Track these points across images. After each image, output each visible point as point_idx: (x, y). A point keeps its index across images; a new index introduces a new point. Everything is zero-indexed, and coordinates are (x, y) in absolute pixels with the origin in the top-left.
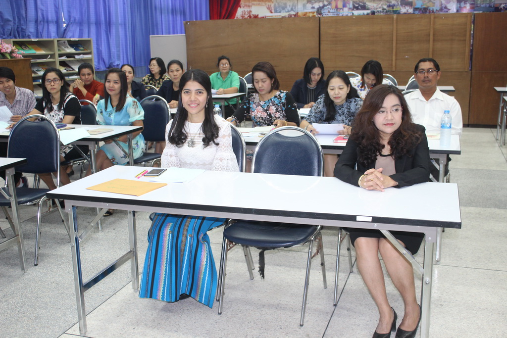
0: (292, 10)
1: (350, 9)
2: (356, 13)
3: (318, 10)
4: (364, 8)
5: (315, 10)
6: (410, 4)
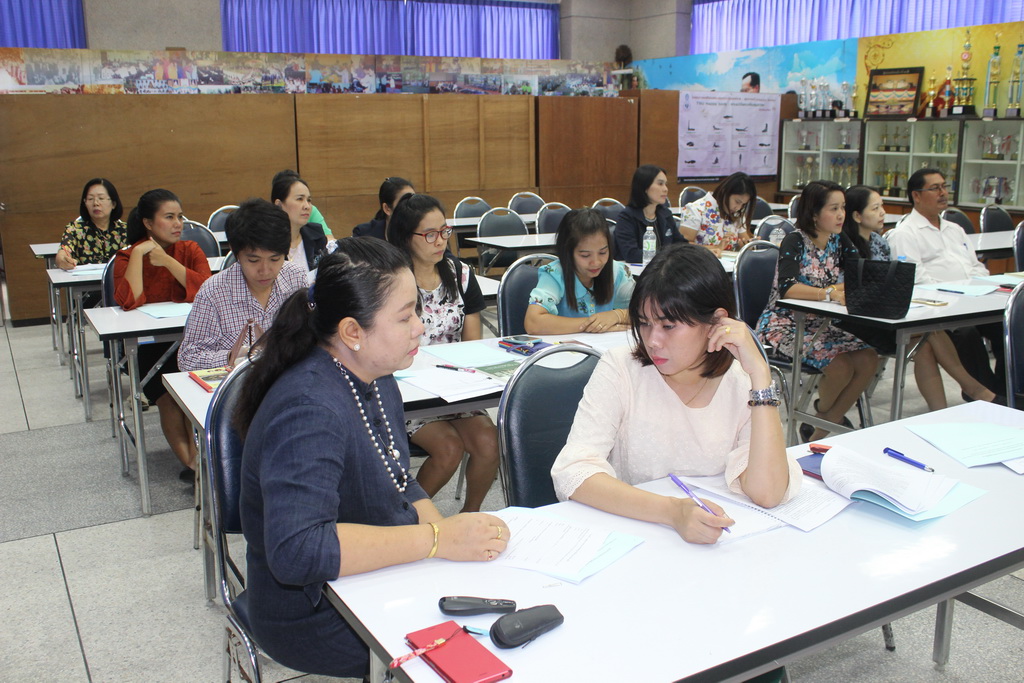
0: (70, 78)
1: (192, 81)
2: (205, 89)
3: (128, 82)
4: (219, 80)
5: (121, 82)
6: (302, 77)
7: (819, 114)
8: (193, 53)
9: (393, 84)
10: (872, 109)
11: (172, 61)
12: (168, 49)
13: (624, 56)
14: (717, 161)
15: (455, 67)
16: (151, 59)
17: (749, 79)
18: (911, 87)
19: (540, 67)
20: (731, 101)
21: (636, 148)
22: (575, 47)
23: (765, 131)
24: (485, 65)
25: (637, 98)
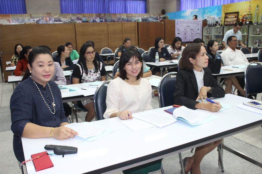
0: (22, 21)
1: (53, 21)
2: (56, 23)
3: (37, 22)
4: (60, 21)
5: (35, 22)
6: (80, 19)
7: (212, 25)
8: (53, 14)
9: (104, 21)
10: (226, 23)
11: (48, 16)
12: (47, 13)
13: (163, 12)
14: (186, 38)
15: (120, 16)
16: (42, 16)
17: (195, 17)
18: (236, 17)
19: (142, 15)
20: (189, 22)
21: (164, 35)
22: (151, 10)
23: (198, 30)
24: (127, 15)
25: (164, 22)
